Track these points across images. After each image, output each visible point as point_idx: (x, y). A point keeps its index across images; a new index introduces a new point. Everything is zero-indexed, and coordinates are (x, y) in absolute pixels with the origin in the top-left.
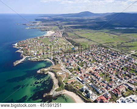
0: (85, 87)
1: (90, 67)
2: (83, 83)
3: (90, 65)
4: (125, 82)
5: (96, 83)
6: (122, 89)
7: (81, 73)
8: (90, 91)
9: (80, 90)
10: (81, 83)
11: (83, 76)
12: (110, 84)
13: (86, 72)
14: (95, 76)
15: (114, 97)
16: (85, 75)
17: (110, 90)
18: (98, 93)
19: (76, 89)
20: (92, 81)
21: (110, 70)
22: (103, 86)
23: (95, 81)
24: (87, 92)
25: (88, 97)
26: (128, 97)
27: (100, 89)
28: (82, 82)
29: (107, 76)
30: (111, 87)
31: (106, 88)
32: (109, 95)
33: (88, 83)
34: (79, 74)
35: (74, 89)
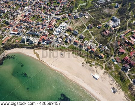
0: (24, 37)
1: (18, 16)
2: (20, 35)
3: (17, 13)
4: (53, 15)
5: (32, 28)
6: (54, 23)
7: (11, 26)
8: (30, 38)
9: (21, 42)
10: (18, 36)
11: (16, 28)
12: (44, 24)
13: (17, 23)
14: (28, 22)
15: (51, 32)
16: (17, 27)
17: (46, 28)
18: (38, 36)
19: (17, 43)
20: (27, 29)
21: (38, 10)
22: (39, 28)
23: (30, 27)
24: (28, 40)
25: (31, 43)
26: (60, 27)
27: (38, 32)
28: (18, 34)
29: (38, 18)
30: (45, 25)
31: (42, 28)
32: (47, 33)
33: (24, 32)
34: (11, 28)
35: (15, 45)
